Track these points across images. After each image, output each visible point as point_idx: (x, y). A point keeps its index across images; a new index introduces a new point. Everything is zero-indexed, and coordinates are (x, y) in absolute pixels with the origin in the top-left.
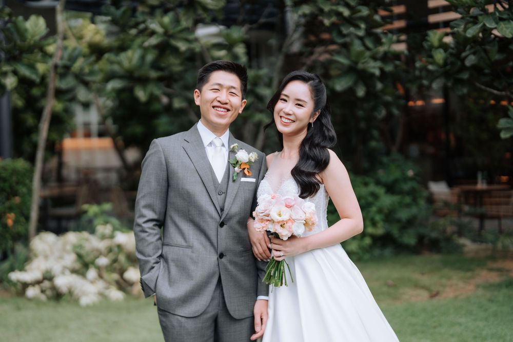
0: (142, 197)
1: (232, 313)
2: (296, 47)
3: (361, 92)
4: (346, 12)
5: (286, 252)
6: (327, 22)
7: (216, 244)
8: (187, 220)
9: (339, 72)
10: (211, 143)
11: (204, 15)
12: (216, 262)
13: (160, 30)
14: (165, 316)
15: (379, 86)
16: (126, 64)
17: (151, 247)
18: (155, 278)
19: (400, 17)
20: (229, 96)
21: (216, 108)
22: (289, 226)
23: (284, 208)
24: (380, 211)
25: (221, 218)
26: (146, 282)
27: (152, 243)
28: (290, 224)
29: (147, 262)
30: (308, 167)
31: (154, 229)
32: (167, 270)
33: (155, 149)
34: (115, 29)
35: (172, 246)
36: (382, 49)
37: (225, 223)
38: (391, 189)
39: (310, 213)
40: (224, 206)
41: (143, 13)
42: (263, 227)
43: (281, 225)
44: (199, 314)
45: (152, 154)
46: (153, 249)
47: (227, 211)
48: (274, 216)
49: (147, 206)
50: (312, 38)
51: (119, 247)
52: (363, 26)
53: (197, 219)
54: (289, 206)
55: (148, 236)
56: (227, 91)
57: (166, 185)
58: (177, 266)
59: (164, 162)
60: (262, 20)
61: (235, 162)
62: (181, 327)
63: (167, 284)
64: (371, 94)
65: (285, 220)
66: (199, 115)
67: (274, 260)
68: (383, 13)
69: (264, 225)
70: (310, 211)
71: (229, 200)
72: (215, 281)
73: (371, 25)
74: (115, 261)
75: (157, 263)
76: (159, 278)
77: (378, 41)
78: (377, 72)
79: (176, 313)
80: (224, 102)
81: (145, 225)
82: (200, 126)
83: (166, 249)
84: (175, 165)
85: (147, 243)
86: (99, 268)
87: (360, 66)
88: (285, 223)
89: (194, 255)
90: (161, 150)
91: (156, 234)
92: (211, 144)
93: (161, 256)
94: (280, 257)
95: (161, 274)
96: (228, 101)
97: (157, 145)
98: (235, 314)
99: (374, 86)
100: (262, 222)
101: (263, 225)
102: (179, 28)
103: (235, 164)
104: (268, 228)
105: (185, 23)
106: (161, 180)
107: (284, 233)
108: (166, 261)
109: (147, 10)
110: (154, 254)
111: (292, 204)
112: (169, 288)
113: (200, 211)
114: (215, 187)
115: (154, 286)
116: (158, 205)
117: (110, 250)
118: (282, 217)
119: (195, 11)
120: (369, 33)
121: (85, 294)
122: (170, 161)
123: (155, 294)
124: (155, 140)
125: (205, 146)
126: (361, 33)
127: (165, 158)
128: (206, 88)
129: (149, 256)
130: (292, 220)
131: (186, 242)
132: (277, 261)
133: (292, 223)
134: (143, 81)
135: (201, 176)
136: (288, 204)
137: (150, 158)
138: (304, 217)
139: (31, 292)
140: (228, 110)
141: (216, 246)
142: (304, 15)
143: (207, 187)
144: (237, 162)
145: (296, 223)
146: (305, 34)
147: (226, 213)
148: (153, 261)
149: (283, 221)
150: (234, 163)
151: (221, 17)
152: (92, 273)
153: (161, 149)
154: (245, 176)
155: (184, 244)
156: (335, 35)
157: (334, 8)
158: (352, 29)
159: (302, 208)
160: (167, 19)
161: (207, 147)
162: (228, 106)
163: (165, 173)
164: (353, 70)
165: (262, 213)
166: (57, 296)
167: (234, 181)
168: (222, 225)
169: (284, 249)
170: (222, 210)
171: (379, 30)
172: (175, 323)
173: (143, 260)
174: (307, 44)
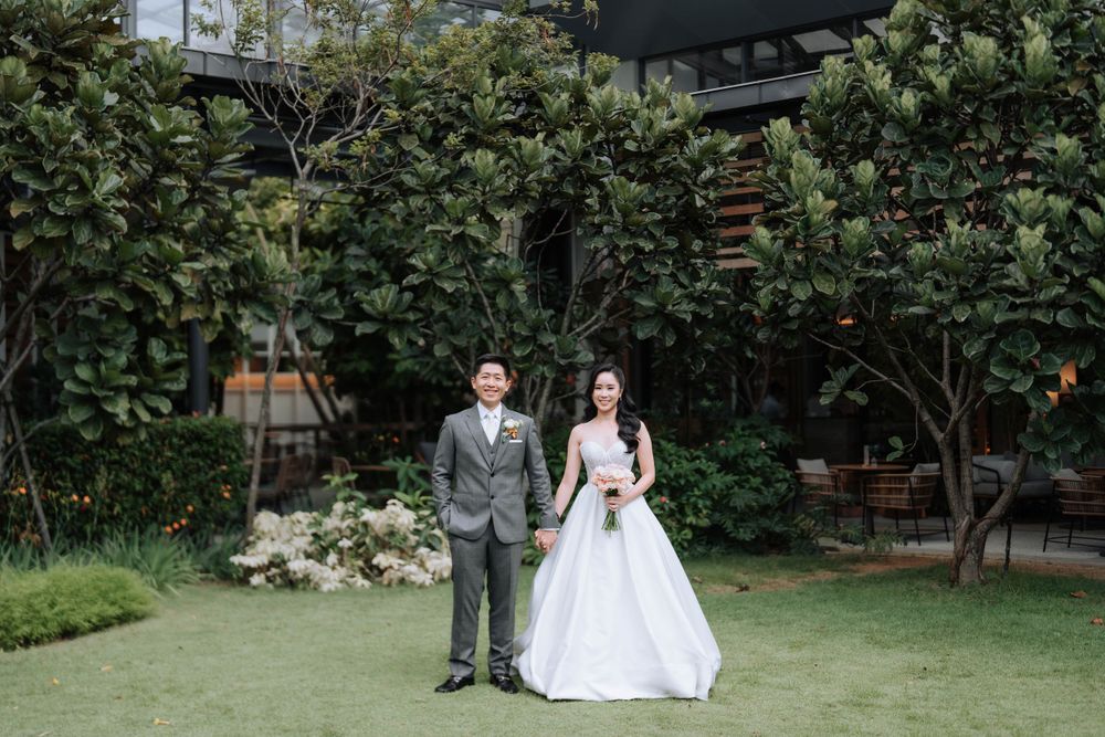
9: (642, 315)
24: (707, 495)
30: (627, 429)
38: (727, 466)
49: (440, 465)
51: (365, 524)
66: (477, 398)
74: (359, 545)
82: (479, 404)
84: (458, 435)
86: (340, 552)
92: (486, 417)
93: (450, 499)
117: (354, 531)
121: (326, 580)
124: (447, 417)
128: (479, 376)
139: (256, 580)
150: (503, 429)
152: (332, 558)
154: (513, 438)
164: (660, 313)
166: (291, 583)
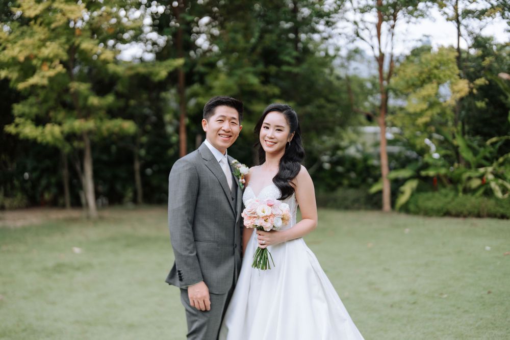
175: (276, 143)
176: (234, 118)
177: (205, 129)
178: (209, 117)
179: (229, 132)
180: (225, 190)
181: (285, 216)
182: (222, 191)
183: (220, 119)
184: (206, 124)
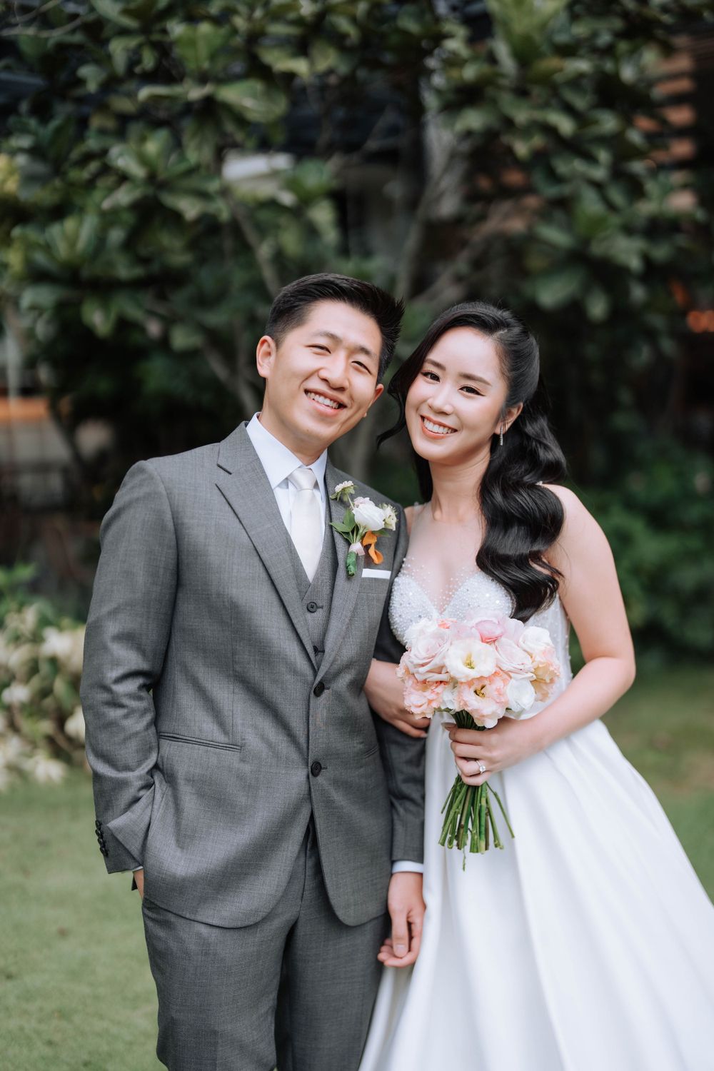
0: (110, 613)
1: (340, 913)
2: (448, 206)
3: (598, 308)
4: (566, 125)
5: (491, 761)
6: (522, 149)
7: (302, 740)
8: (229, 676)
10: (287, 479)
11: (239, 136)
12: (304, 788)
13: (138, 171)
14: (166, 924)
15: (638, 293)
16: (62, 250)
17: (133, 745)
18: (143, 826)
19: (681, 132)
20: (351, 370)
21: (313, 395)
22: (498, 690)
23: (479, 646)
25: (315, 673)
26: (120, 837)
27: (137, 733)
28: (498, 683)
29: (122, 784)
31: (140, 698)
32: (171, 804)
33: (145, 490)
34: (40, 168)
35: (187, 741)
36: (646, 208)
37: (326, 686)
39: (544, 652)
40: (323, 642)
41: (102, 132)
42: (430, 701)
43: (476, 692)
44: (259, 919)
45: (138, 500)
46: (137, 751)
47: (334, 654)
48: (457, 667)
50: (484, 183)
52: (604, 156)
53: (255, 674)
54: (490, 640)
55: (126, 716)
56: (349, 357)
57: (174, 582)
58: (201, 795)
59: (170, 525)
60: (373, 144)
61: (348, 529)
62: (207, 954)
63: (172, 841)
64: (621, 313)
65: (486, 675)
67: (463, 784)
68: (645, 123)
69: (432, 696)
70: (542, 648)
71: (336, 626)
72: (297, 833)
73: (623, 151)
75: (148, 786)
76: (153, 828)
77: (636, 189)
78: (635, 263)
79: (199, 918)
80: (338, 383)
81: (121, 689)
83: (168, 748)
85: (122, 736)
87: (597, 249)
88: (486, 682)
89: (247, 768)
90: (164, 493)
91: (145, 711)
94: (478, 774)
95: (157, 815)
96: (346, 384)
97: (151, 478)
98: (347, 914)
99: (626, 292)
100: (425, 689)
101: (429, 695)
102: (182, 167)
103: (348, 533)
104: (444, 702)
105: (196, 153)
106: (161, 571)
107: (486, 710)
108: (170, 779)
109: (110, 124)
110: (140, 763)
111: (498, 632)
112: (178, 853)
113: (265, 653)
114: (300, 592)
115: (139, 847)
116: (152, 635)
118: (476, 669)
119: (218, 125)
120: (618, 173)
122: (186, 521)
123: (141, 867)
125: (273, 488)
126: (599, 173)
127: (173, 515)
129: (127, 768)
130: (502, 673)
131: (226, 733)
132: (469, 786)
133: (504, 681)
134: (104, 288)
135: (268, 564)
136: (487, 634)
137: (132, 511)
138: (529, 664)
140: (341, 406)
141: (305, 746)
142: (469, 134)
143: (281, 594)
144: (356, 529)
145: (513, 681)
146: (469, 177)
147: (331, 659)
148: (139, 783)
149: (481, 678)
151: (279, 137)
153: (161, 488)
155: (220, 738)
156: (538, 178)
157: (539, 115)
158: (579, 166)
159: (521, 640)
160: (153, 146)
161: (277, 489)
162: (343, 398)
163: (172, 553)
165: (423, 665)
167: (349, 577)
168: (319, 690)
169: (488, 754)
170: (319, 650)
171: (638, 167)
172: (192, 947)
173: (111, 779)
174: (473, 197)
175: (455, 431)
176: (364, 350)
177: (264, 368)
178: (283, 331)
179: (341, 389)
180: (272, 571)
181: (540, 673)
182: (264, 575)
183: (323, 341)
184: (269, 354)
